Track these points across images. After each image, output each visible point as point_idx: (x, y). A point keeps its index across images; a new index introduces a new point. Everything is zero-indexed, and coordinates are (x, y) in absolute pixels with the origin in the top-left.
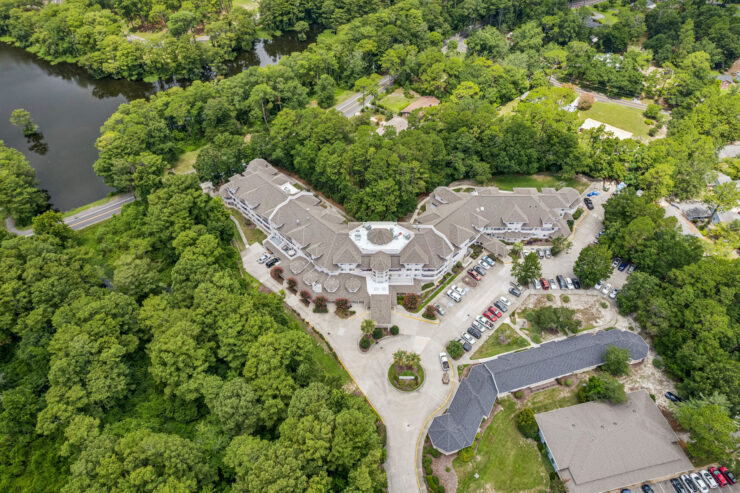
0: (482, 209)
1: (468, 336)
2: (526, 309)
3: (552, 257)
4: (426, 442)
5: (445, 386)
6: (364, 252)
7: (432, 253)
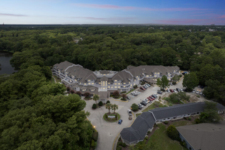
0: (144, 69)
1: (141, 104)
2: (165, 97)
3: (173, 85)
4: (119, 140)
5: (130, 121)
6: (98, 77)
7: (125, 78)
